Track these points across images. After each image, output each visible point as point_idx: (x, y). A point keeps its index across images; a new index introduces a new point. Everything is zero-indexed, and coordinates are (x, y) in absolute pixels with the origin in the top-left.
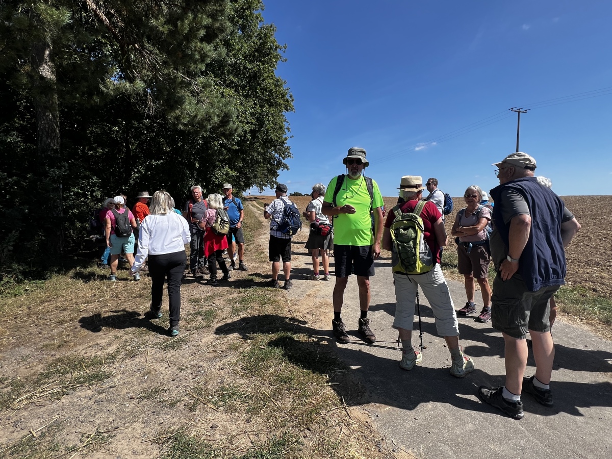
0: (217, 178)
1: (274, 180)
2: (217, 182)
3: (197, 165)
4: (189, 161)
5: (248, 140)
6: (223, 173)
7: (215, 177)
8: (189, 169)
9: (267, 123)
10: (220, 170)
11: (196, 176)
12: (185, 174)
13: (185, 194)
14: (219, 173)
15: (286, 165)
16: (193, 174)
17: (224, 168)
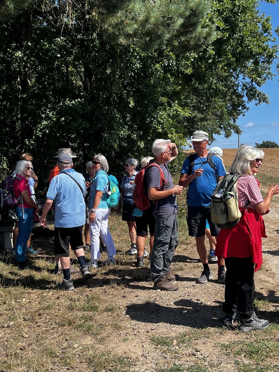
0: (159, 123)
1: (232, 122)
2: (160, 130)
3: (132, 104)
4: (121, 98)
5: (210, 58)
6: (169, 115)
7: (157, 121)
8: (119, 111)
9: (241, 25)
10: (165, 109)
11: (129, 121)
12: (113, 118)
13: (114, 149)
14: (162, 114)
15: (264, 95)
16: (124, 117)
17: (171, 106)
